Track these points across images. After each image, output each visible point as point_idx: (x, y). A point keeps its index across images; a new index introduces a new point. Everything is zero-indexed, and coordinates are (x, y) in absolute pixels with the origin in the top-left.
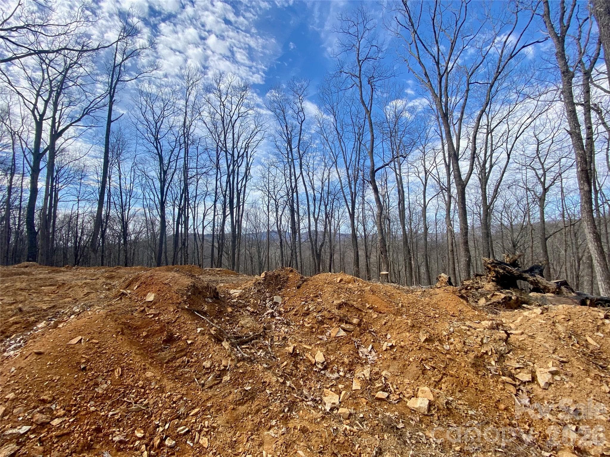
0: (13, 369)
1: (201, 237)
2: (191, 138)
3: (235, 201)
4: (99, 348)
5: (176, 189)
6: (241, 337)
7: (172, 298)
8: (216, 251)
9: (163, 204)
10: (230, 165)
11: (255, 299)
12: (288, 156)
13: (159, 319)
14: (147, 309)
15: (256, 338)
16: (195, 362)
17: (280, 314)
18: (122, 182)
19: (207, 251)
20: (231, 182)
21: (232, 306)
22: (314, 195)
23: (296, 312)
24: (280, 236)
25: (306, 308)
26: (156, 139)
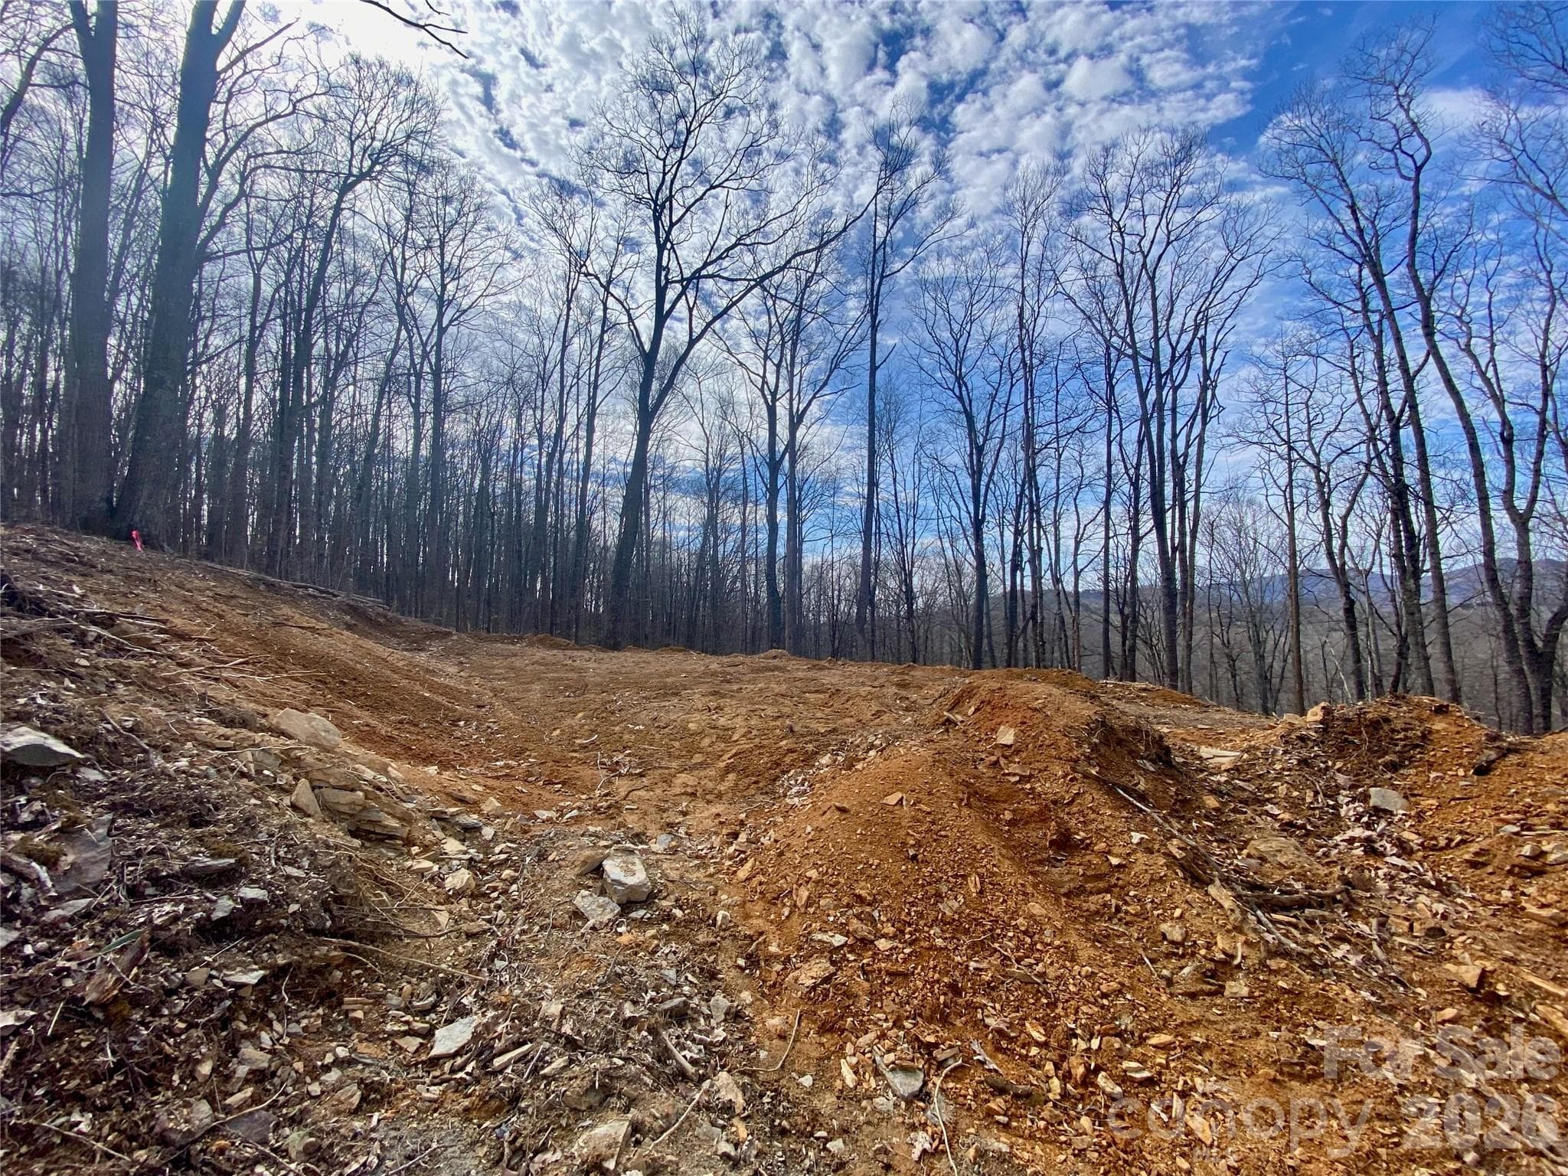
0: (809, 829)
1: (1071, 600)
2: (1036, 348)
3: (1169, 489)
4: (933, 823)
5: (1006, 487)
6: (1261, 887)
7: (1054, 745)
8: (1115, 638)
9: (978, 524)
10: (1147, 390)
11: (1293, 786)
12: (1365, 305)
13: (1032, 789)
14: (1002, 761)
15: (1321, 906)
16: (1136, 915)
17: (1404, 849)
18: (899, 488)
19: (1092, 636)
20: (1154, 439)
21: (1215, 792)
22: (1505, 422)
23: (1476, 854)
24: (1346, 587)
25: (1527, 850)
26: (960, 379)
